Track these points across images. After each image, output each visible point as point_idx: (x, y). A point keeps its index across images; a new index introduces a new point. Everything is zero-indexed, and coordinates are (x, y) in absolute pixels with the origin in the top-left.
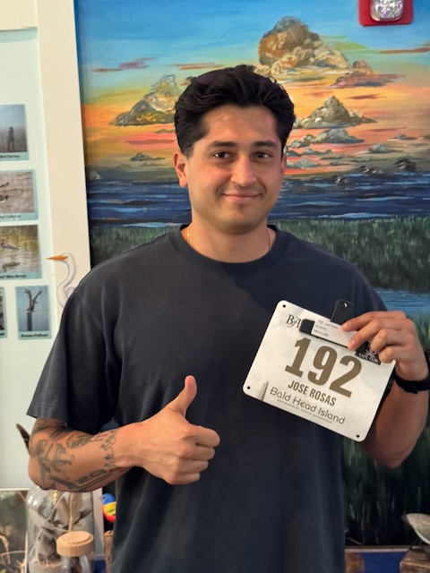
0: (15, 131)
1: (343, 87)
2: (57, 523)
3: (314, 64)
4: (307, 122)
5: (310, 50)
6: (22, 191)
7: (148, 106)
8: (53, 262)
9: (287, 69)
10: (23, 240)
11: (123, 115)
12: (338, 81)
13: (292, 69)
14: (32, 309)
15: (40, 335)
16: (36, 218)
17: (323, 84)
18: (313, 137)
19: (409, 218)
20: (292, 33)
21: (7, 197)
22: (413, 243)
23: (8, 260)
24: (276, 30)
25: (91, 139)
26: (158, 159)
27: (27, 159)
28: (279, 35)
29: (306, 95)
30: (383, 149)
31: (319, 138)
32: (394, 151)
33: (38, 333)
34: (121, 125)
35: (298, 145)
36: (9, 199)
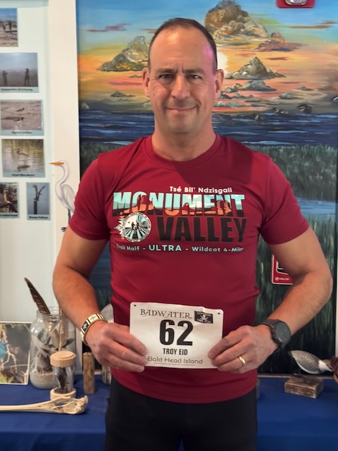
0: (30, 71)
1: (263, 51)
2: (51, 346)
3: (243, 33)
4: (237, 75)
5: (241, 23)
6: (34, 114)
7: (125, 58)
8: (53, 166)
9: (225, 36)
10: (33, 150)
11: (107, 64)
12: (260, 46)
13: (228, 37)
14: (37, 198)
15: (42, 218)
16: (43, 135)
17: (249, 48)
18: (241, 86)
19: (305, 146)
20: (229, 11)
21: (22, 119)
22: (307, 164)
23: (21, 163)
24: (218, 8)
25: (84, 80)
26: (131, 96)
27: (38, 92)
28: (220, 11)
29: (237, 55)
30: (289, 96)
31: (245, 87)
32: (297, 98)
33: (41, 216)
34: (105, 70)
35: (230, 90)
36: (24, 120)
